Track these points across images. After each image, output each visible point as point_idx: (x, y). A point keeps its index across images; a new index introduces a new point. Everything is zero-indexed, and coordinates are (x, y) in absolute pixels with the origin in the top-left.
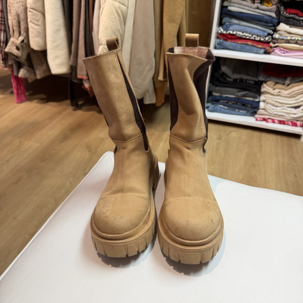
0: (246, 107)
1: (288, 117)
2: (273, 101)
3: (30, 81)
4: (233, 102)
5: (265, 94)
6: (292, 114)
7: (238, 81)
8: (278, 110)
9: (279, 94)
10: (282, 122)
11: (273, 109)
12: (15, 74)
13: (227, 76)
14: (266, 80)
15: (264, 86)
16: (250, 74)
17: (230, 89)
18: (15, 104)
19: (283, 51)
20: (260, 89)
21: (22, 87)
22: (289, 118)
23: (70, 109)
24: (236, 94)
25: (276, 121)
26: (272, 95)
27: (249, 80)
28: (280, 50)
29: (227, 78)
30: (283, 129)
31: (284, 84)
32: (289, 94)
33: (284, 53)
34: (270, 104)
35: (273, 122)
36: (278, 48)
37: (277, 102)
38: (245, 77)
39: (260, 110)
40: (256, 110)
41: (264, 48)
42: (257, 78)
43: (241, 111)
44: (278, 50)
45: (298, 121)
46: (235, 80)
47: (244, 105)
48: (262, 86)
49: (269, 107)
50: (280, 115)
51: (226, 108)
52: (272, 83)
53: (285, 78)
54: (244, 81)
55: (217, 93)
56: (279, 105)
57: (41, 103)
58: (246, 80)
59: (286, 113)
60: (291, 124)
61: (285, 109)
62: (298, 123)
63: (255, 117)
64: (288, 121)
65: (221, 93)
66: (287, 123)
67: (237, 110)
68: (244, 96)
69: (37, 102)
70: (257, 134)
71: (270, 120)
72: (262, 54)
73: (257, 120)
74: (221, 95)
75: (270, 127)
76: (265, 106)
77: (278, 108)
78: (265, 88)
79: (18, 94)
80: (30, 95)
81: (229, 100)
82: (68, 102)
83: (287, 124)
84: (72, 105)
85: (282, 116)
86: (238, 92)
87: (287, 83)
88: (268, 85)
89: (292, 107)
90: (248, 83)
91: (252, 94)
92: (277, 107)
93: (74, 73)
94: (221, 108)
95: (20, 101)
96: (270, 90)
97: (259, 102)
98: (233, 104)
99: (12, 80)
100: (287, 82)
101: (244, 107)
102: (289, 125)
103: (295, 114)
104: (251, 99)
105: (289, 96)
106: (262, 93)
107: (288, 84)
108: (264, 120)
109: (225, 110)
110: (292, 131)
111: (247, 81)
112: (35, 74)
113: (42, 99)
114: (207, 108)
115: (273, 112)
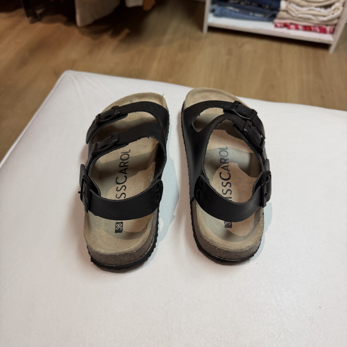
0: (263, 8)
1: (316, 20)
4: (246, 2)
6: (320, 16)
10: (307, 28)
11: (297, 11)
22: (316, 22)
23: (26, 21)
25: (300, 27)
30: (309, 38)
34: (294, 3)
35: (297, 28)
39: (281, 13)
40: (275, 12)
43: (256, 15)
45: (327, 25)
47: (260, 6)
49: (292, 7)
50: (305, 19)
51: (237, 10)
56: (306, 4)
59: (313, 15)
60: (318, 30)
61: (313, 10)
62: (328, 29)
63: (274, 23)
64: (316, 26)
66: (314, 29)
67: (251, 14)
71: (293, 27)
73: (276, 26)
75: (292, 36)
76: (287, 7)
77: (304, 9)
84: (28, 15)
89: (321, 7)
92: (302, 6)
94: (231, 10)
98: (247, 4)
101: (261, 9)
102: (315, 31)
103: (324, 16)
108: (286, 26)
109: (236, 14)
110: (319, 39)
114: (213, 11)
115: (297, 14)
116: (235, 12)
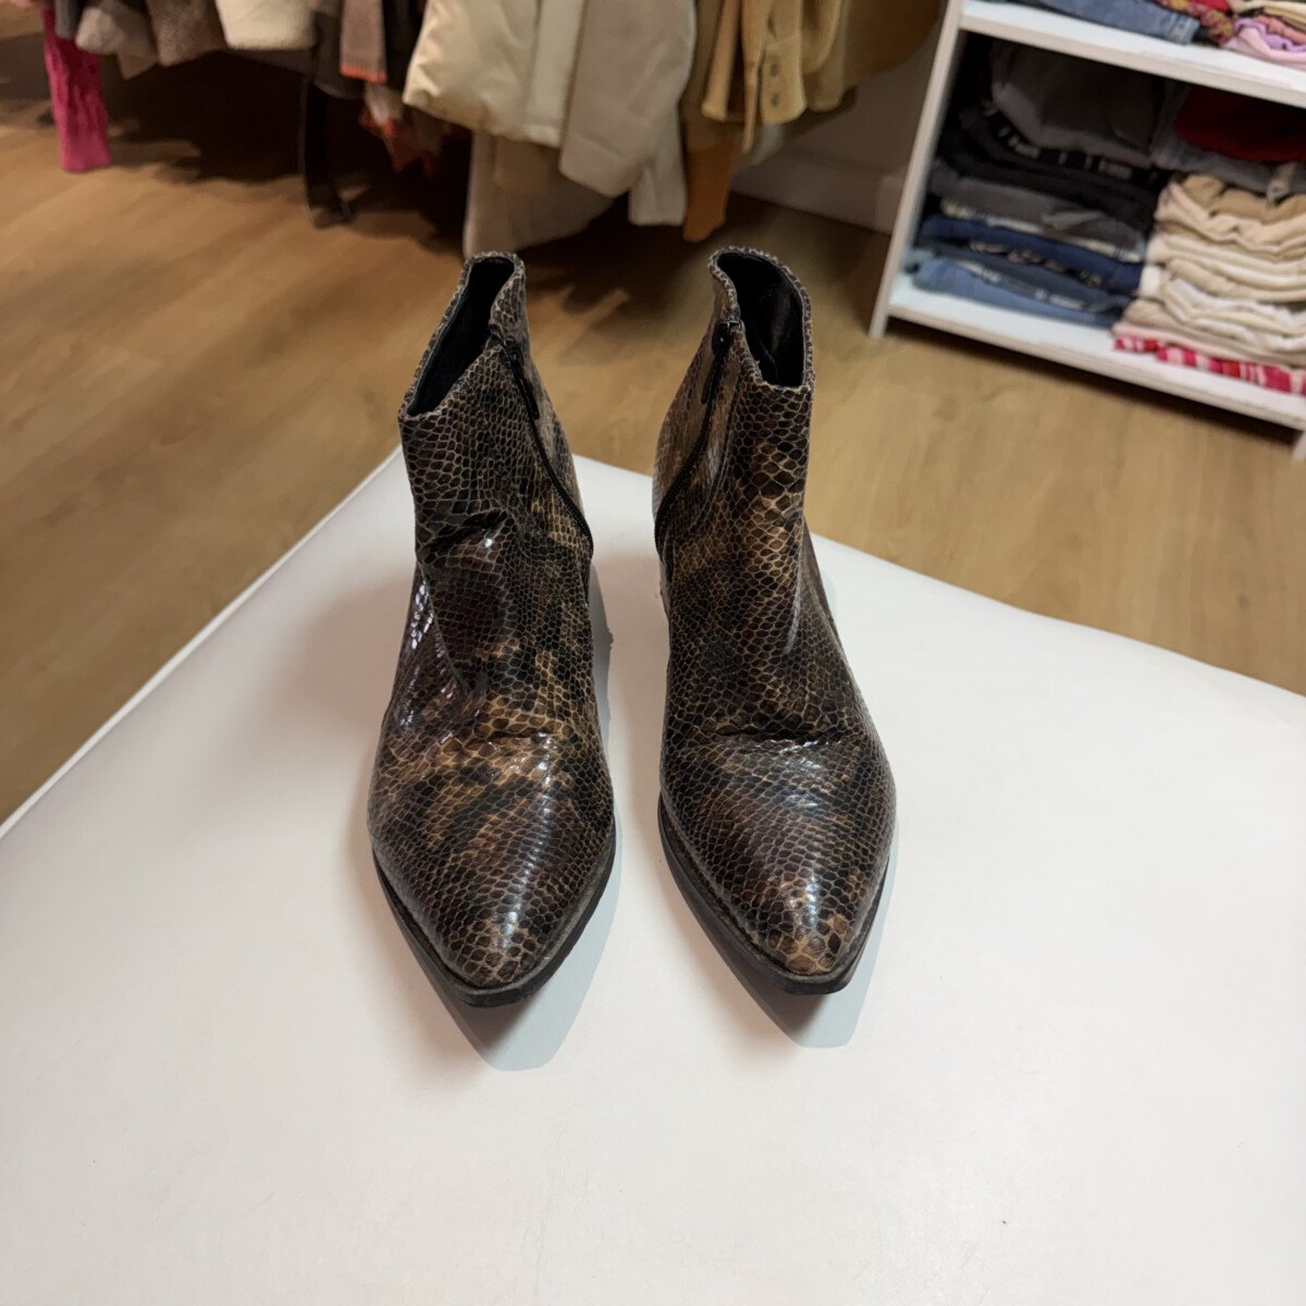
0: (1083, 281)
1: (1257, 345)
2: (1203, 266)
3: (129, 71)
4: (1026, 254)
5: (1171, 233)
6: (1274, 332)
7: (1062, 158)
8: (1218, 312)
9: (1233, 236)
10: (1226, 367)
11: (1196, 305)
12: (61, 30)
13: (1015, 131)
14: (1187, 168)
15: (1170, 195)
16: (1119, 133)
17: (1021, 194)
18: (61, 175)
19: (1283, 35)
20: (1154, 206)
21: (89, 98)
22: (1259, 351)
23: (303, 218)
24: (1047, 219)
25: (1200, 360)
26: (1203, 238)
27: (1110, 161)
28: (1270, 31)
29: (1014, 141)
30: (1227, 399)
31: (1261, 195)
32: (1278, 243)
33: (1284, 47)
34: (1188, 279)
35: (1190, 360)
36: (1262, 18)
37: (1219, 273)
38: (1094, 145)
39: (1139, 304)
40: (1121, 300)
41: (1198, 17)
42: (1148, 153)
43: (1056, 300)
44: (1258, 29)
45: (1294, 367)
46: (1048, 154)
47: (1072, 273)
48: (1164, 195)
49: (1181, 292)
50: (1221, 335)
51: (995, 277)
52: (1207, 185)
53: (1271, 167)
54: (1089, 161)
55: (961, 203)
56: (1228, 287)
57: (175, 181)
58: (1097, 159)
59: (1250, 327)
60: (1262, 378)
61: (1250, 311)
62: (1297, 378)
63: (1113, 334)
64: (1255, 365)
65: (982, 210)
66: (1248, 372)
67: (1040, 294)
68: (1080, 230)
69: (158, 176)
70: (1110, 406)
71: (1175, 354)
72: (1184, 43)
73: (1120, 345)
74: (982, 217)
75: (1169, 383)
76: (1162, 287)
77: (1220, 303)
78: (1178, 203)
79: (73, 130)
80: (130, 138)
81: (1011, 241)
82: (296, 184)
83: (1248, 379)
84: (313, 201)
85: (1233, 337)
86: (1055, 211)
87: (1276, 190)
88: (1188, 192)
89: (1278, 304)
90: (1106, 175)
91: (1112, 226)
92: (1214, 294)
93: (325, 52)
94: (974, 275)
95: (82, 162)
96: (1196, 215)
97: (1140, 265)
98: (1029, 263)
99: (49, 59)
100: (1279, 185)
101: (1073, 284)
102: (1256, 382)
103: (1286, 336)
104: (1108, 249)
105: (1275, 249)
106: (1157, 227)
107: (1280, 194)
108: (1152, 348)
109: (989, 288)
110: (1262, 408)
111: (1102, 166)
112: (153, 42)
113: (182, 163)
114: (913, 269)
115: (1195, 317)
116: (988, 282)
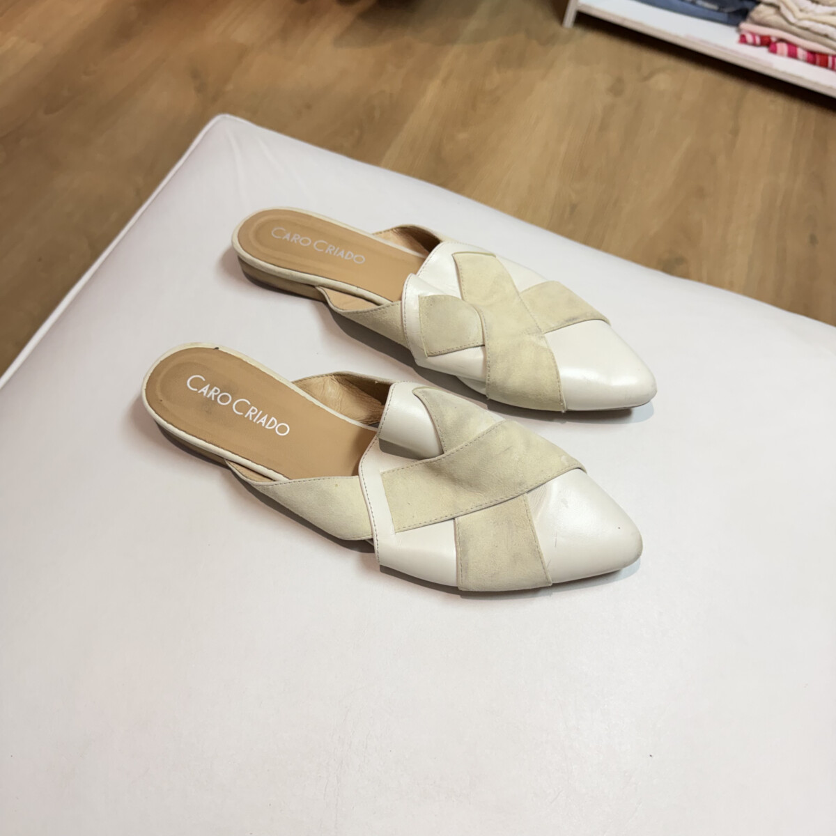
8: (818, 16)
10: (818, 59)
11: (803, 10)
25: (800, 52)
35: (793, 54)
39: (761, 7)
40: (748, 4)
43: (701, 2)
50: (817, 34)
63: (739, 30)
66: (833, 63)
71: (783, 48)
73: (743, 39)
75: (776, 70)
83: (833, 68)
108: (767, 42)
115: (800, 20)
